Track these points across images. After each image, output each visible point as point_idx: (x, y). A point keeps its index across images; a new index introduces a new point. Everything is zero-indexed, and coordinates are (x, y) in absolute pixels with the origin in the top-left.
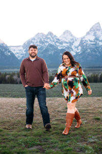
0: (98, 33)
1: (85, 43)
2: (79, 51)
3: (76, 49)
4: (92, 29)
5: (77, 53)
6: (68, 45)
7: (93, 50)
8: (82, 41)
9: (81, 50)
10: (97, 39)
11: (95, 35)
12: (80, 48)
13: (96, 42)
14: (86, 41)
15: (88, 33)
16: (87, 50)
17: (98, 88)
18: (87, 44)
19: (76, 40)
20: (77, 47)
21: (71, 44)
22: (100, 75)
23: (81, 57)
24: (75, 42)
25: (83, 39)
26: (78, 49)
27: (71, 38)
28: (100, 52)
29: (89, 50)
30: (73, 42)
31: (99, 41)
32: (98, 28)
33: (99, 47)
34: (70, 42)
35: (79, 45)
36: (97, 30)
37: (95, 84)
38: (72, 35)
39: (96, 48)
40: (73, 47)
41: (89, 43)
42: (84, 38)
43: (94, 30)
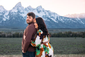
0: (20, 8)
1: (12, 13)
2: (8, 18)
3: (6, 17)
4: (16, 6)
5: (6, 19)
6: (2, 14)
7: (16, 18)
8: (10, 12)
9: (9, 18)
10: (19, 12)
11: (18, 9)
12: (8, 16)
13: (18, 14)
14: (12, 12)
15: (14, 8)
16: (13, 18)
17: (19, 41)
18: (13, 14)
19: (6, 12)
20: (7, 16)
21: (4, 14)
22: (20, 33)
23: (9, 22)
24: (6, 13)
25: (11, 12)
26: (7, 17)
27: (4, 10)
28: (20, 20)
29: (14, 18)
30: (5, 13)
31: (20, 13)
32: (20, 5)
33: (20, 17)
34: (3, 13)
35: (8, 15)
36: (19, 6)
37: (17, 38)
38: (4, 9)
39: (18, 17)
40: (4, 16)
41: (14, 14)
42: (11, 10)
43: (17, 7)
